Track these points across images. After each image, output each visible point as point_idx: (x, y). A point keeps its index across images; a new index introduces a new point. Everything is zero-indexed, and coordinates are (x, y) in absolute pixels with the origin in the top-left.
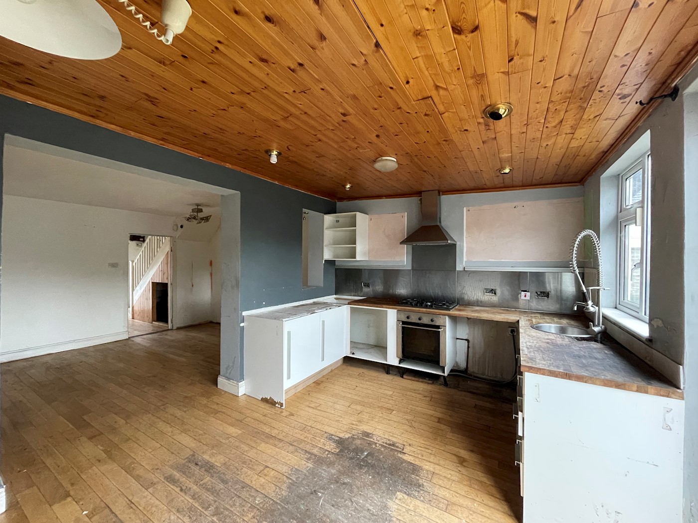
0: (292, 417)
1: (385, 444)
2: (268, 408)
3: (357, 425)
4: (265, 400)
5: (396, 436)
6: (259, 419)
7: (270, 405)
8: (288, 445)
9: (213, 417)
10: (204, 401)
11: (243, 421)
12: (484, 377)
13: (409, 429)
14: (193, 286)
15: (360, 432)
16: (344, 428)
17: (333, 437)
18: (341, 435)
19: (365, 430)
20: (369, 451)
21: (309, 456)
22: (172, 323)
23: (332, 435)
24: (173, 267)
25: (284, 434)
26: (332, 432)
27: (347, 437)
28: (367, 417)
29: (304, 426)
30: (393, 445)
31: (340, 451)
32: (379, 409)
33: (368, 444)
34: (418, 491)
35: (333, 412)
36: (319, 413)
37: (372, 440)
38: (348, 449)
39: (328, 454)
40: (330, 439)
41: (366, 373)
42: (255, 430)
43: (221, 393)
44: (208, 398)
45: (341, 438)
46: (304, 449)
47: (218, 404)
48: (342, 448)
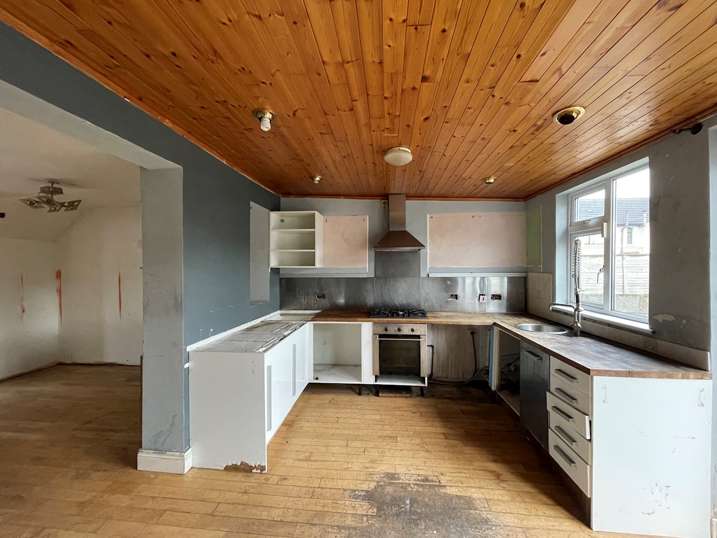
0: (285, 482)
1: (418, 482)
2: (243, 479)
3: (372, 467)
4: (232, 469)
5: (421, 468)
6: (240, 502)
7: (242, 474)
8: (308, 526)
9: (157, 524)
10: (124, 500)
11: (216, 514)
12: (448, 380)
13: (427, 455)
14: (23, 311)
15: (382, 476)
16: (360, 476)
17: (357, 493)
18: (365, 487)
19: (386, 471)
20: (409, 498)
21: (347, 532)
23: (355, 491)
25: (291, 512)
26: (352, 487)
27: (373, 487)
28: (376, 454)
29: (311, 490)
30: (426, 480)
31: (378, 510)
32: (381, 440)
33: (402, 487)
34: (490, 529)
35: (333, 459)
36: (317, 465)
37: (401, 481)
38: (383, 503)
39: (368, 520)
40: (356, 497)
41: (336, 399)
42: (246, 521)
43: (150, 477)
44: (129, 492)
45: (367, 492)
46: (333, 524)
47: (153, 498)
48: (379, 505)
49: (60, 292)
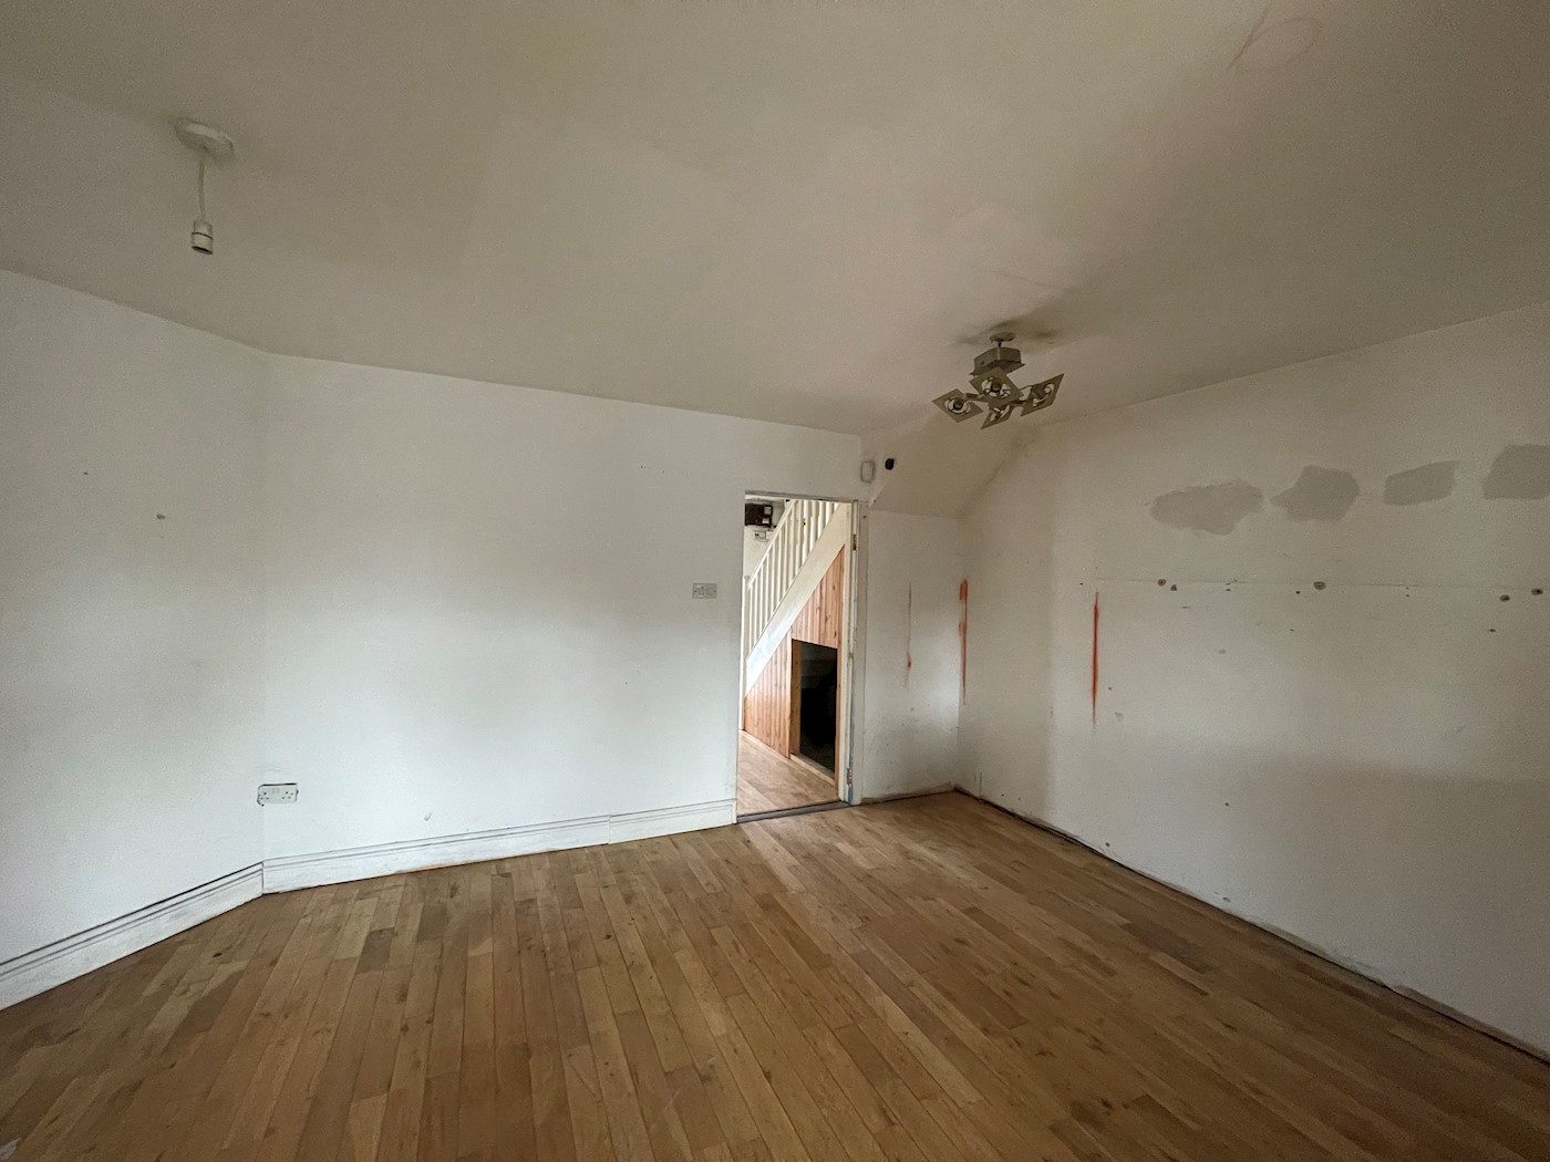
14: (910, 664)
22: (849, 782)
24: (858, 600)
49: (964, 629)
